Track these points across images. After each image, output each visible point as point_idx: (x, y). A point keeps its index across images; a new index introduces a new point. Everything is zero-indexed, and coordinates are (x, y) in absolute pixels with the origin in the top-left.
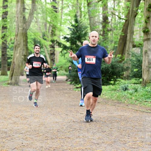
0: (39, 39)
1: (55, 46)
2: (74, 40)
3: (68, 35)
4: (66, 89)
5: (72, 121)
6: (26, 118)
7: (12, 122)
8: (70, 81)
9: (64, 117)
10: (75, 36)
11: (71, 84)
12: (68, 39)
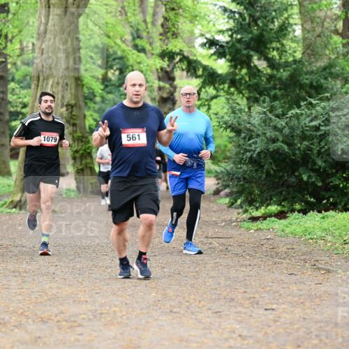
0: (119, 47)
1: (177, 73)
2: (245, 52)
3: (221, 32)
4: (216, 223)
5: (234, 336)
6: (73, 324)
7: (27, 337)
8: (227, 195)
9: (208, 320)
10: (247, 37)
11: (231, 205)
12: (222, 46)
